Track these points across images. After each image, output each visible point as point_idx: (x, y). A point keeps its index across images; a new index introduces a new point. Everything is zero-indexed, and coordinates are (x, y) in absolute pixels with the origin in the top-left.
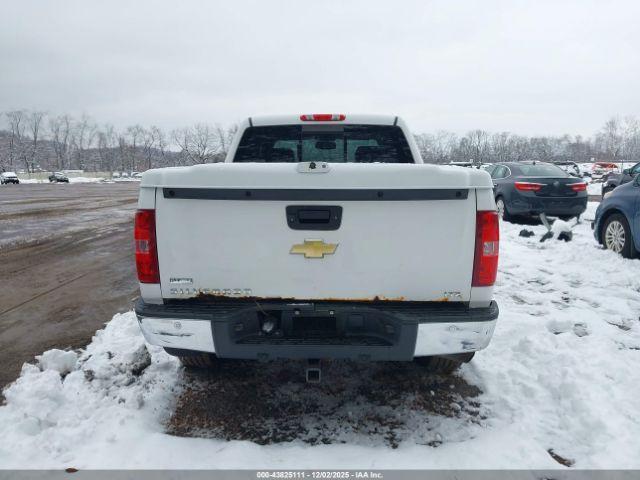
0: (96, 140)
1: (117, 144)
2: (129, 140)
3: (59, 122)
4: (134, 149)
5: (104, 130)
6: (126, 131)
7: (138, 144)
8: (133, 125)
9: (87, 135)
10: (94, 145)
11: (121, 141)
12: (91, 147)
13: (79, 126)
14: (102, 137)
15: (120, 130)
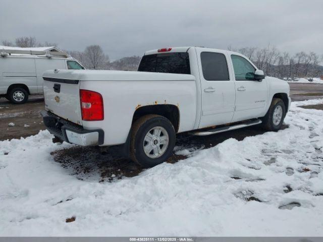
0: (278, 60)
1: (289, 63)
2: (296, 60)
3: (261, 52)
4: (298, 65)
5: (283, 55)
6: (295, 56)
7: (301, 62)
8: (300, 52)
9: (274, 58)
10: (276, 64)
11: (292, 61)
12: (275, 65)
13: (270, 54)
14: (281, 59)
15: (292, 55)
